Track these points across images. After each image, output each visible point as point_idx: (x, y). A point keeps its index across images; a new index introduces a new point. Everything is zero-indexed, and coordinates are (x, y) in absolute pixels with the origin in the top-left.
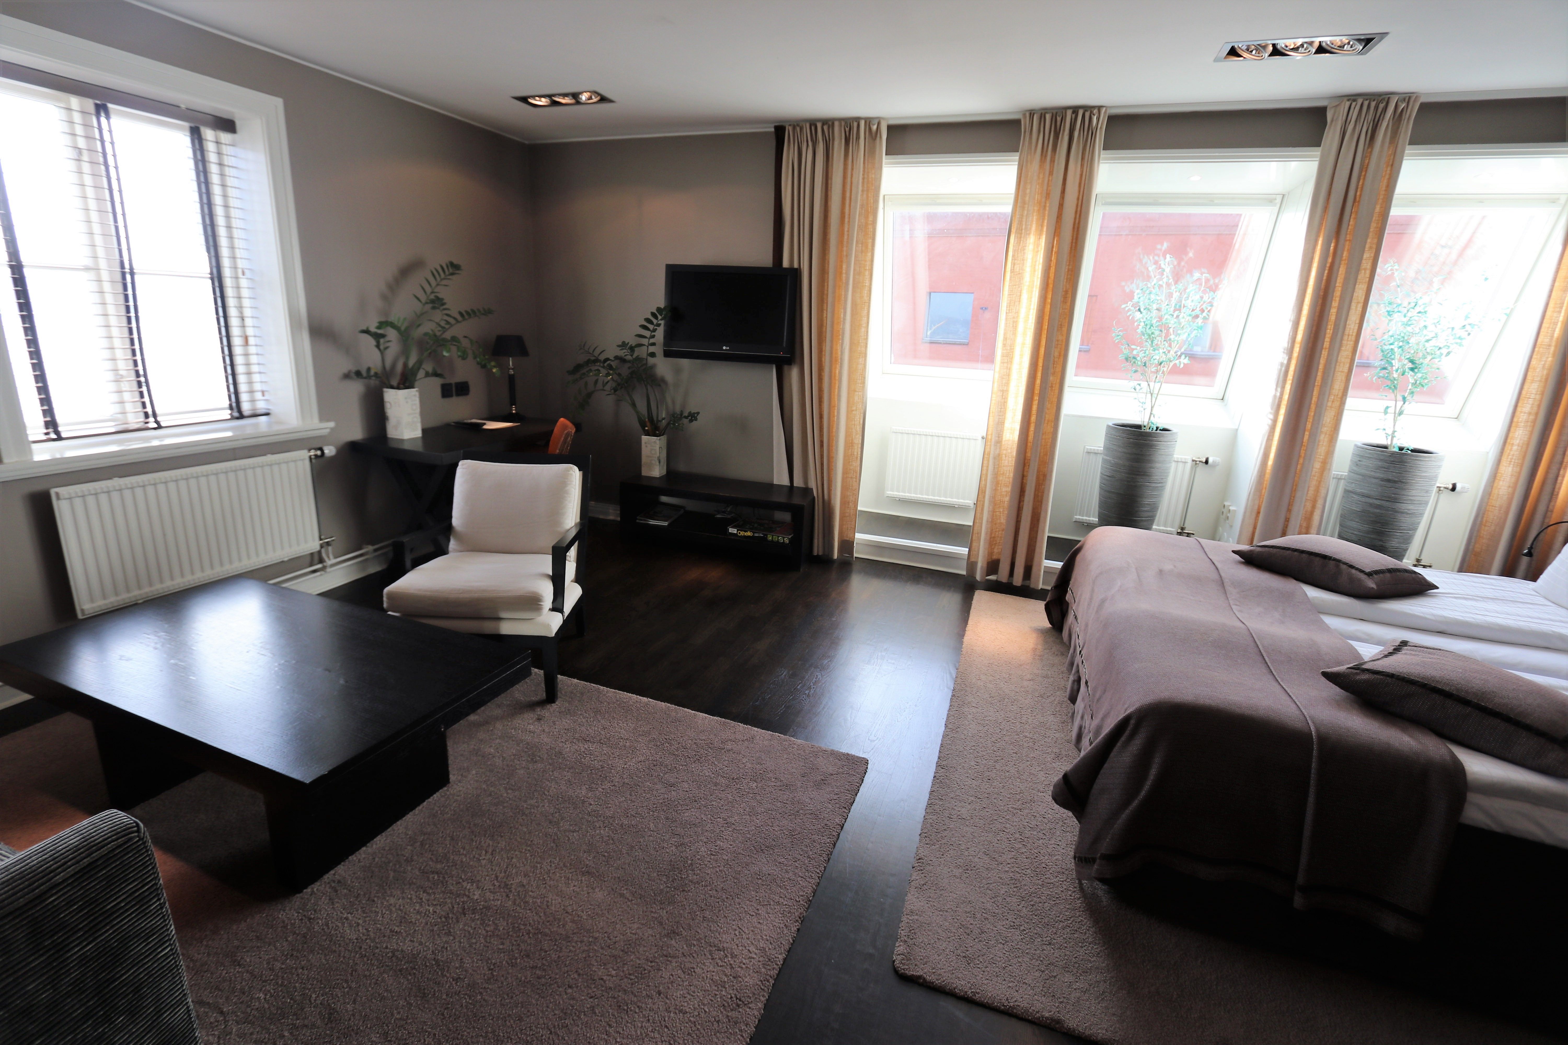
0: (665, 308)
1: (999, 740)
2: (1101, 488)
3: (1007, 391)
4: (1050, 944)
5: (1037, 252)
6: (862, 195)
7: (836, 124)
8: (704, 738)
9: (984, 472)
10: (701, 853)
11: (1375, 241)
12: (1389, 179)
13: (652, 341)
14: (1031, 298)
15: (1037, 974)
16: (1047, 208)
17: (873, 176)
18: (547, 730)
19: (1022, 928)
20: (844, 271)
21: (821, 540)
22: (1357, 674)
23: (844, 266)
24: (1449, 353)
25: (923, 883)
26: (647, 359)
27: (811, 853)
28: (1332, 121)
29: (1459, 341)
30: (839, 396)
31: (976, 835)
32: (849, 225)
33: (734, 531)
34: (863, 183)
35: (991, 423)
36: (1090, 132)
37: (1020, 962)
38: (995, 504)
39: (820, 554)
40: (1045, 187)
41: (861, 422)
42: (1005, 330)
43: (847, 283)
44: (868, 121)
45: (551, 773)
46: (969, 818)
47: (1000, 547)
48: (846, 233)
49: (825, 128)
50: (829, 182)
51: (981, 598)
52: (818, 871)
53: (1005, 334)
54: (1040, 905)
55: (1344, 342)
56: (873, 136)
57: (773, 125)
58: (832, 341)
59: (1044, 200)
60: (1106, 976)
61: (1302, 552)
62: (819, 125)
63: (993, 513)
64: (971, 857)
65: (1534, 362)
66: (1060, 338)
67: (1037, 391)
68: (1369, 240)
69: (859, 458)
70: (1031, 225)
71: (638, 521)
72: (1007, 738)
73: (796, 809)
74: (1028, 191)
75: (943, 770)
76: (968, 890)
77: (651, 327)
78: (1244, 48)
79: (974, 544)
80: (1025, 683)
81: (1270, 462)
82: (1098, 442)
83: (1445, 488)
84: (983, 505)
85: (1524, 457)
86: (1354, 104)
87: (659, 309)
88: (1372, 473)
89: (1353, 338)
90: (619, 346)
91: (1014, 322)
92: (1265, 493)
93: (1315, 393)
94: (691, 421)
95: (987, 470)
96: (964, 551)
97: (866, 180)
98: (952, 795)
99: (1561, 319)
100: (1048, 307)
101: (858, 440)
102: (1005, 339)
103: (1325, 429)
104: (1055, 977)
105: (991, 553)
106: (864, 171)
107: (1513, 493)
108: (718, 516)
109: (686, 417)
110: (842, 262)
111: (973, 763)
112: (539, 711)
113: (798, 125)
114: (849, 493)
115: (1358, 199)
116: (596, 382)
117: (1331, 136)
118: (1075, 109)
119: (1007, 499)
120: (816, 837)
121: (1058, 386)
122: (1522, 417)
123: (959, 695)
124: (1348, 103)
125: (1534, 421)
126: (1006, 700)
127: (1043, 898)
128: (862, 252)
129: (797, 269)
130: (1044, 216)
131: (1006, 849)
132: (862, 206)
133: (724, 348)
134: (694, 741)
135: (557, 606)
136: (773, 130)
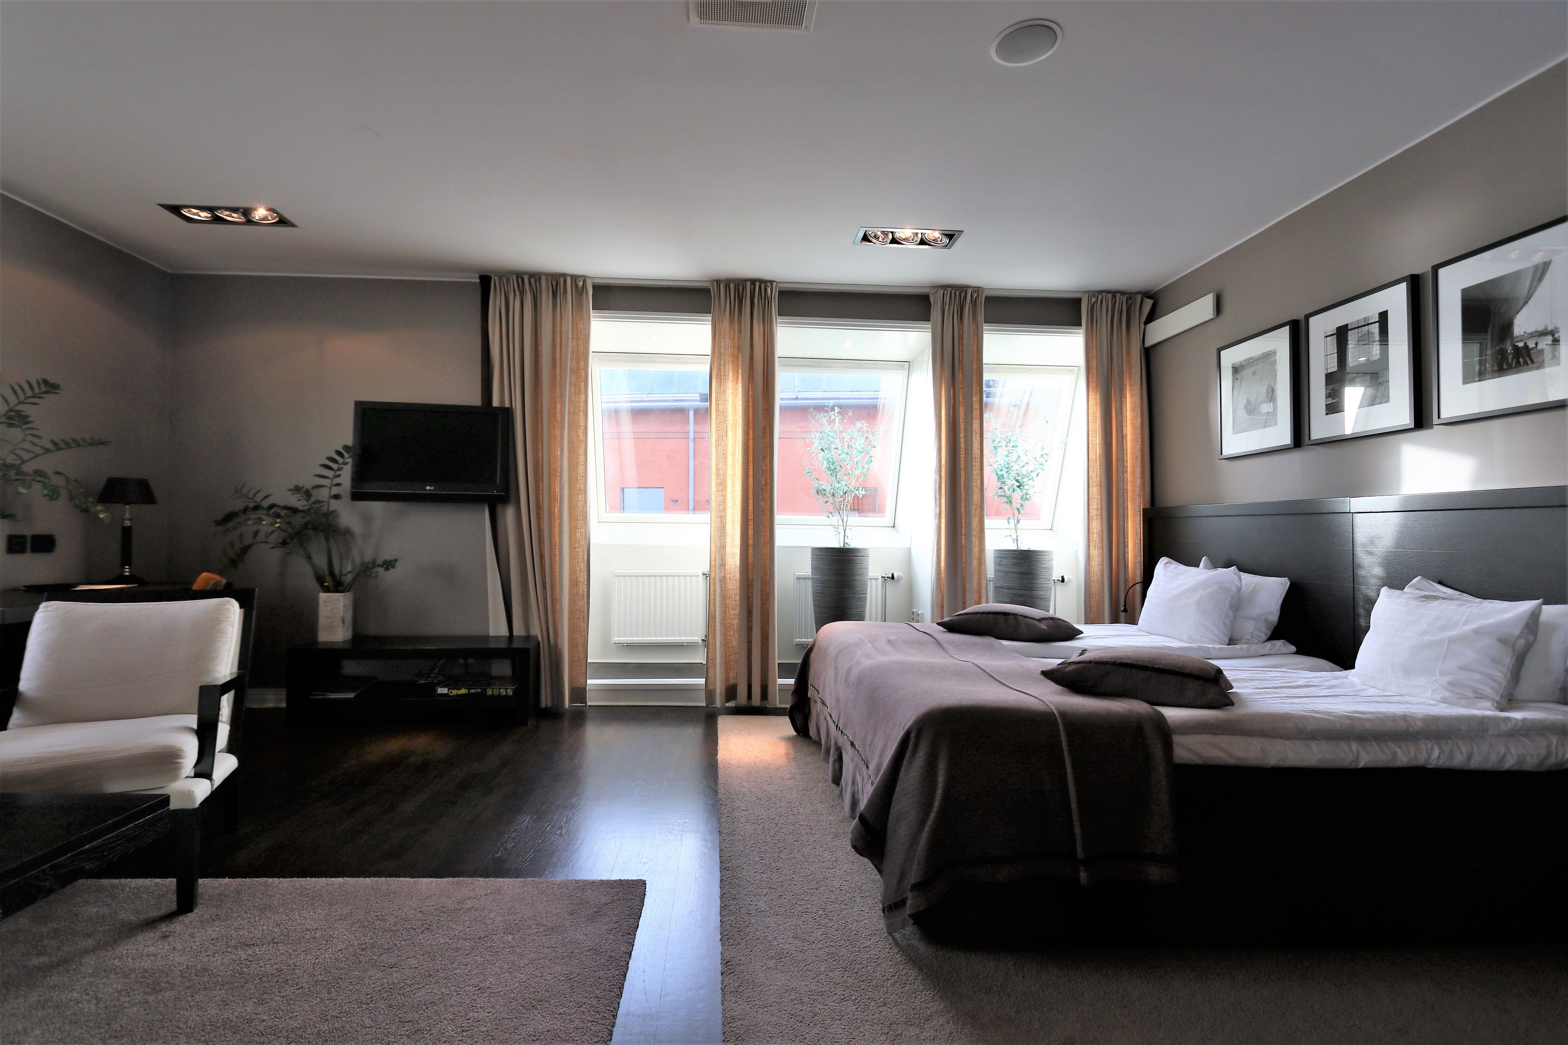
0: (353, 445)
1: (777, 833)
2: (815, 605)
3: (725, 516)
4: (885, 1004)
5: (736, 394)
6: (572, 342)
7: (543, 278)
8: (432, 903)
9: (712, 597)
10: (447, 1034)
11: (978, 388)
12: (977, 345)
13: (337, 481)
14: (736, 434)
15: (883, 1038)
16: (740, 360)
17: (582, 326)
18: (179, 946)
19: (853, 998)
20: (558, 411)
21: (549, 690)
23: (558, 407)
24: (1038, 475)
25: (737, 985)
26: (329, 503)
27: (598, 992)
28: (934, 303)
29: (1041, 466)
30: (561, 532)
31: (780, 923)
32: (561, 368)
33: (445, 691)
34: (573, 331)
35: (713, 549)
36: (767, 301)
37: (862, 1032)
38: (726, 628)
39: (549, 704)
40: (736, 342)
41: (586, 558)
42: (716, 461)
43: (563, 422)
44: (575, 278)
45: (189, 999)
46: (768, 909)
47: (735, 671)
48: (558, 376)
49: (532, 280)
50: (539, 328)
51: (724, 723)
52: (612, 1009)
53: (717, 465)
54: (863, 970)
55: (974, 464)
56: (580, 292)
57: (478, 275)
58: (550, 479)
59: (736, 352)
60: (947, 1018)
62: (526, 278)
63: (725, 635)
64: (781, 945)
65: (1090, 473)
66: (764, 467)
67: (751, 517)
68: (974, 388)
69: (585, 595)
70: (729, 372)
71: (311, 697)
72: (784, 830)
73: (569, 951)
74: (722, 344)
75: (729, 872)
76: (788, 977)
77: (335, 466)
78: (873, 235)
79: (711, 671)
80: (787, 782)
81: (943, 564)
82: (805, 568)
83: (1057, 580)
84: (715, 630)
85: (1102, 542)
86: (946, 291)
87: (346, 448)
88: (1011, 569)
89: (979, 460)
90: (290, 490)
91: (723, 454)
92: (945, 589)
93: (963, 504)
94: (387, 569)
95: (715, 595)
96: (702, 681)
97: (575, 329)
98: (745, 893)
99: (1098, 442)
100: (751, 442)
101: (582, 578)
102: (718, 469)
103: (974, 533)
104: (901, 1035)
105: (727, 679)
106: (573, 321)
107: (1103, 570)
108: (422, 682)
109: (379, 566)
110: (555, 403)
111: (758, 859)
112: (164, 928)
113: (504, 276)
114: (576, 636)
115: (961, 359)
116: (256, 534)
117: (936, 312)
118: (753, 282)
119: (736, 622)
120: (601, 973)
121: (768, 510)
122: (1094, 513)
123: (726, 803)
124: (942, 291)
125: (1101, 515)
126: (774, 799)
127: (864, 962)
128: (575, 394)
129: (508, 408)
130: (738, 365)
131: (814, 928)
132: (573, 352)
133: (428, 488)
134: (419, 910)
135: (203, 771)
136: (478, 281)
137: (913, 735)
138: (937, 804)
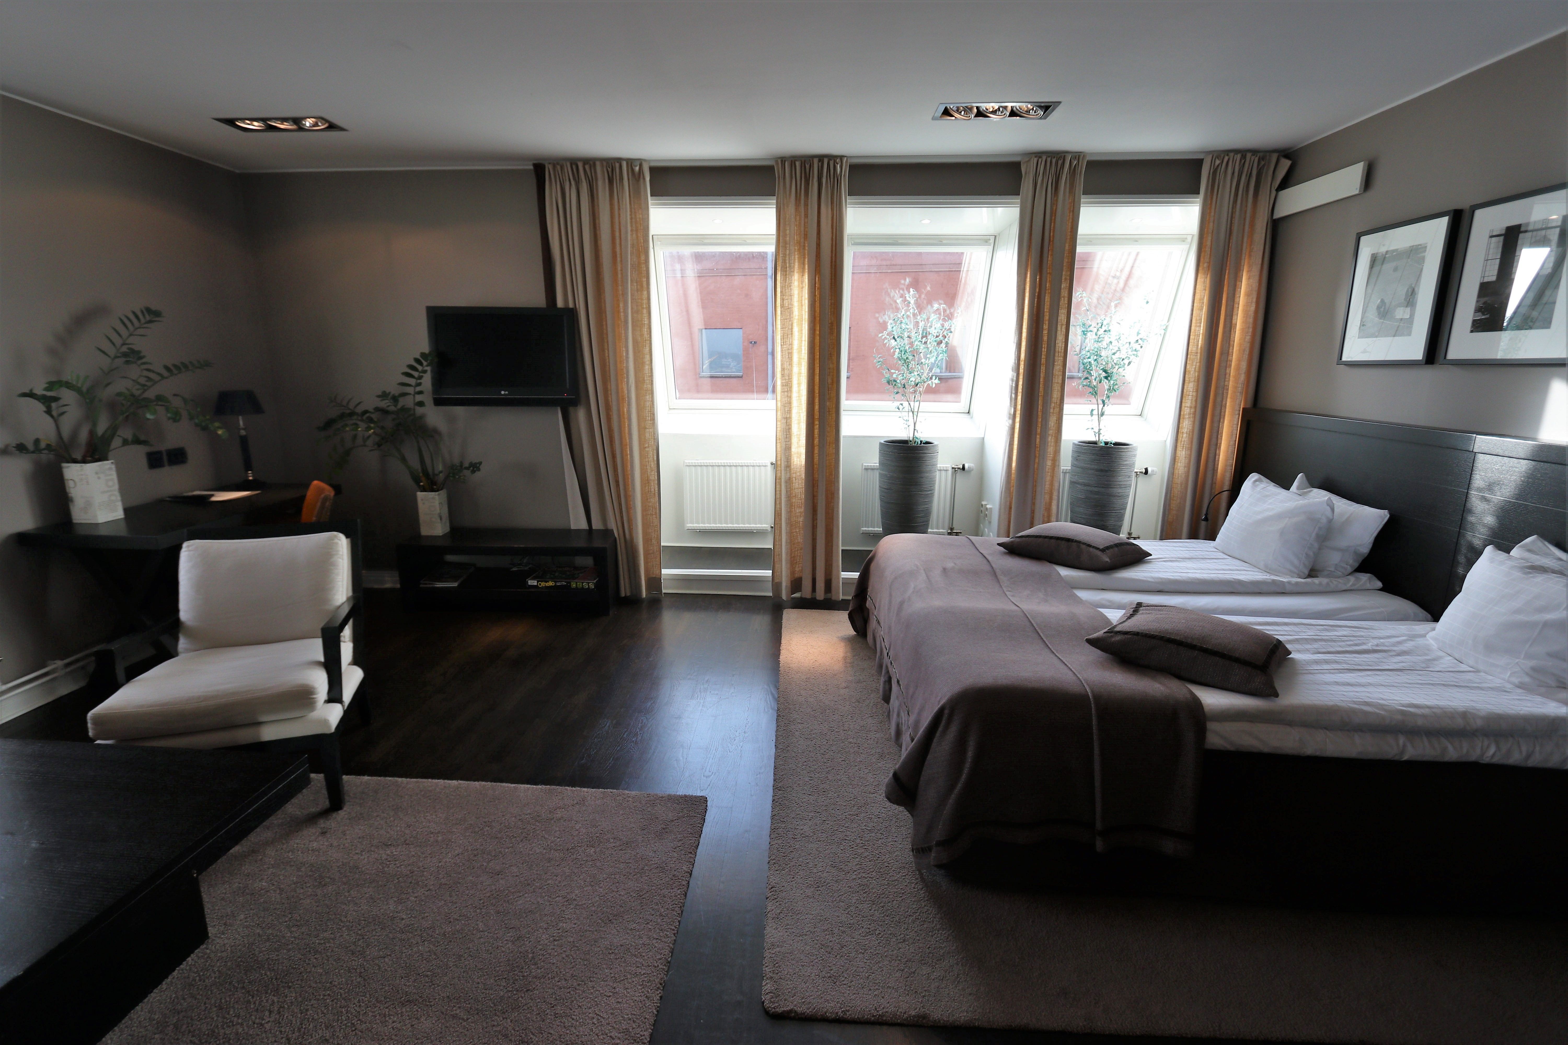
0: (430, 353)
1: (827, 751)
2: (881, 500)
3: (790, 418)
4: (904, 941)
5: (802, 288)
6: (632, 235)
7: (598, 164)
8: (528, 812)
9: (778, 496)
10: (542, 942)
11: (1069, 273)
12: (1072, 222)
13: (418, 389)
14: (802, 330)
15: (898, 974)
16: (807, 248)
17: (641, 216)
18: (335, 843)
19: (877, 932)
20: (622, 310)
21: (627, 581)
22: (1112, 637)
23: (621, 305)
24: (1129, 363)
25: (779, 911)
26: (414, 410)
27: (663, 910)
28: (1026, 174)
29: (1135, 353)
30: (630, 434)
31: (820, 849)
32: (622, 264)
33: (534, 583)
34: (631, 222)
35: (779, 449)
36: (835, 180)
37: (881, 967)
38: (792, 526)
39: (628, 594)
40: (802, 229)
41: (655, 459)
42: (782, 361)
43: (626, 322)
44: (630, 162)
45: (347, 894)
46: (812, 834)
47: (801, 565)
48: (619, 272)
49: (587, 167)
50: (597, 221)
51: (790, 616)
52: (673, 928)
53: (782, 365)
54: (889, 904)
55: (1056, 358)
56: (637, 177)
57: (531, 163)
58: (617, 380)
59: (802, 240)
60: (957, 958)
61: (1051, 538)
62: (580, 165)
63: (790, 534)
64: (820, 873)
65: (1188, 367)
66: (831, 366)
67: (817, 416)
68: (1064, 273)
69: (657, 494)
70: (794, 263)
71: (421, 586)
72: (834, 748)
73: (640, 867)
74: (788, 232)
75: (780, 792)
76: (823, 907)
77: (416, 374)
78: (955, 109)
79: (777, 566)
80: (842, 691)
81: (1014, 464)
82: (874, 459)
83: (1140, 472)
84: (781, 527)
85: (1192, 442)
86: (1040, 160)
87: (423, 355)
88: (1088, 466)
89: (1062, 355)
90: (378, 396)
91: (789, 353)
92: (1014, 490)
93: (1040, 402)
94: (473, 472)
95: (781, 494)
96: (768, 573)
97: (634, 220)
98: (793, 816)
99: (1201, 332)
100: (818, 338)
101: (653, 477)
102: (783, 369)
103: (1051, 432)
104: (914, 972)
105: (793, 572)
106: (631, 211)
107: (1188, 471)
108: (515, 569)
109: (467, 468)
110: (618, 300)
111: (807, 779)
112: (322, 823)
113: (558, 164)
114: (650, 531)
115: (1052, 239)
116: (355, 437)
117: (1027, 186)
118: (821, 158)
119: (801, 519)
120: (666, 892)
121: (834, 410)
122: (1186, 411)
123: (784, 714)
124: (1036, 160)
125: (1195, 413)
126: (828, 711)
127: (891, 897)
128: (638, 291)
129: (572, 309)
130: (804, 255)
131: (850, 858)
132: (633, 246)
133: (503, 392)
134: (518, 817)
135: (334, 696)
136: (532, 167)
137: (946, 712)
138: (964, 776)
